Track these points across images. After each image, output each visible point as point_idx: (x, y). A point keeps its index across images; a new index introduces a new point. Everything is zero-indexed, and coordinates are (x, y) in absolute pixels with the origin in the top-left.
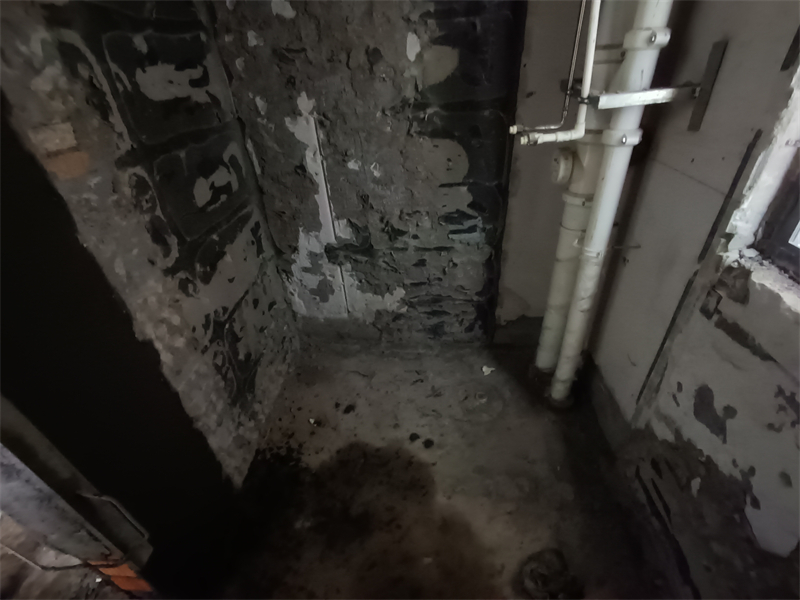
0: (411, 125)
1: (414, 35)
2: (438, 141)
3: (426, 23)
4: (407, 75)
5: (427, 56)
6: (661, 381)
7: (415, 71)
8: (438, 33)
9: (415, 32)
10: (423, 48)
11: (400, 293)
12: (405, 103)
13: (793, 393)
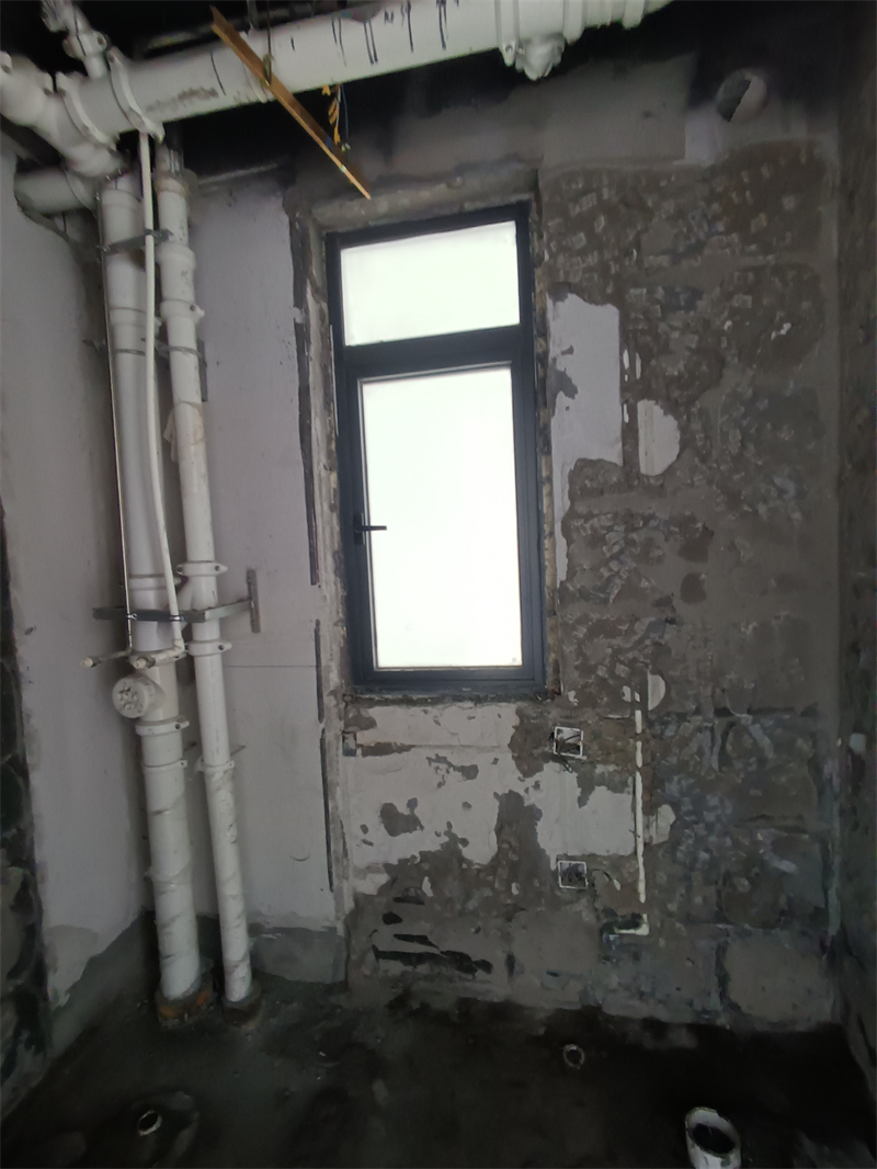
6: (344, 842)
13: (437, 755)
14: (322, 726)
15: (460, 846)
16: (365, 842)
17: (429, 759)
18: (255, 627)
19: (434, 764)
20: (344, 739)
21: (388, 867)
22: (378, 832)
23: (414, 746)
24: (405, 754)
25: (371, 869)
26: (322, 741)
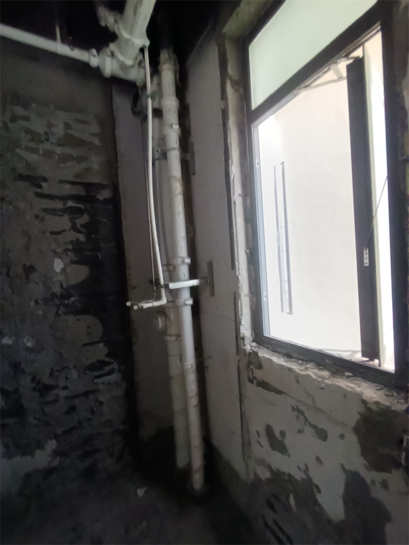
0: (59, 308)
1: (59, 260)
2: (79, 317)
3: (67, 254)
4: (55, 279)
5: (68, 270)
6: (249, 436)
7: (61, 278)
8: (75, 259)
9: (60, 257)
10: (65, 265)
11: (52, 445)
12: (54, 295)
13: (297, 406)
14: (238, 358)
15: (315, 490)
16: (258, 442)
17: (293, 408)
18: (213, 293)
19: (296, 413)
20: (247, 370)
21: (269, 468)
22: (265, 441)
23: (285, 393)
24: (278, 396)
25: (261, 462)
26: (238, 368)
